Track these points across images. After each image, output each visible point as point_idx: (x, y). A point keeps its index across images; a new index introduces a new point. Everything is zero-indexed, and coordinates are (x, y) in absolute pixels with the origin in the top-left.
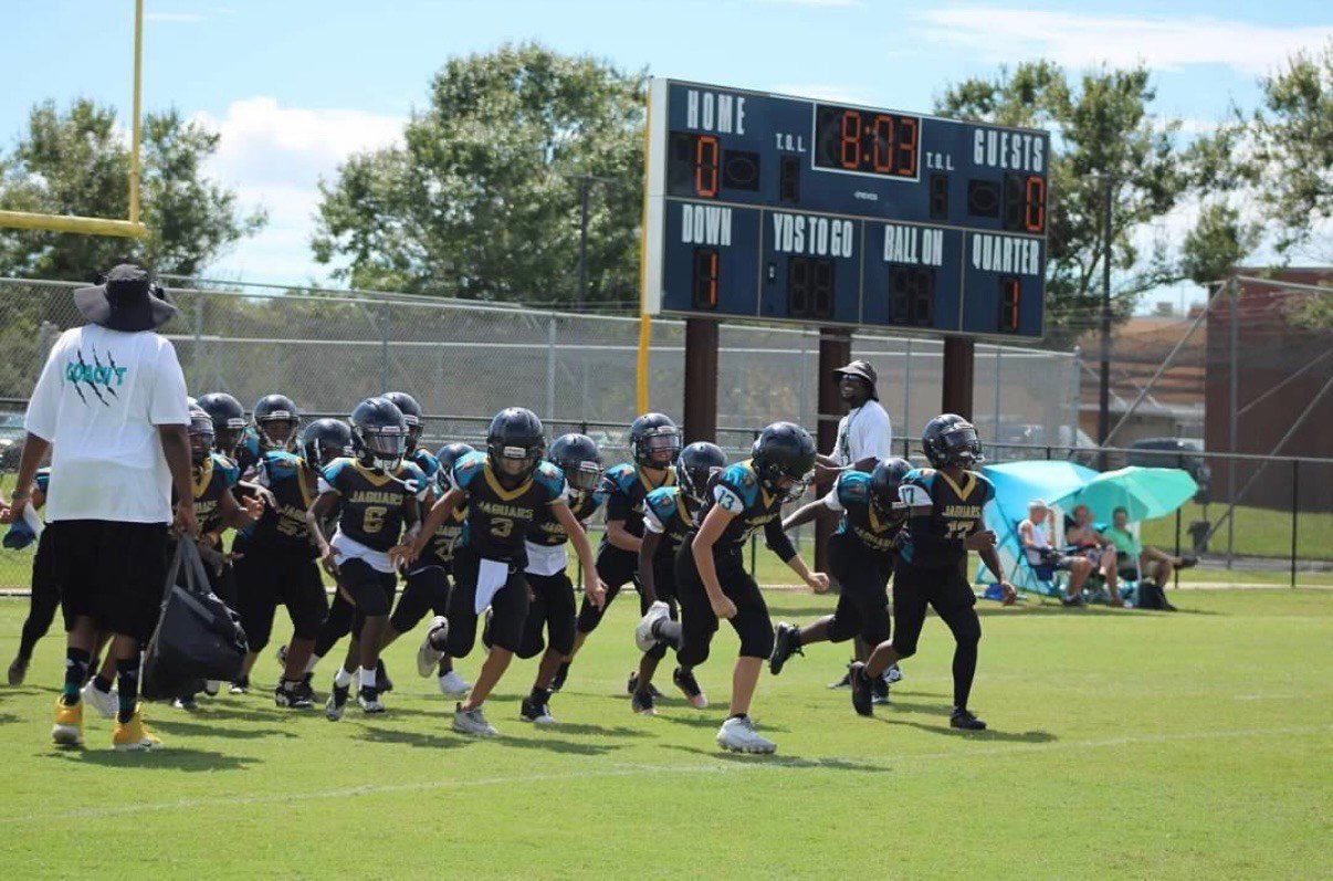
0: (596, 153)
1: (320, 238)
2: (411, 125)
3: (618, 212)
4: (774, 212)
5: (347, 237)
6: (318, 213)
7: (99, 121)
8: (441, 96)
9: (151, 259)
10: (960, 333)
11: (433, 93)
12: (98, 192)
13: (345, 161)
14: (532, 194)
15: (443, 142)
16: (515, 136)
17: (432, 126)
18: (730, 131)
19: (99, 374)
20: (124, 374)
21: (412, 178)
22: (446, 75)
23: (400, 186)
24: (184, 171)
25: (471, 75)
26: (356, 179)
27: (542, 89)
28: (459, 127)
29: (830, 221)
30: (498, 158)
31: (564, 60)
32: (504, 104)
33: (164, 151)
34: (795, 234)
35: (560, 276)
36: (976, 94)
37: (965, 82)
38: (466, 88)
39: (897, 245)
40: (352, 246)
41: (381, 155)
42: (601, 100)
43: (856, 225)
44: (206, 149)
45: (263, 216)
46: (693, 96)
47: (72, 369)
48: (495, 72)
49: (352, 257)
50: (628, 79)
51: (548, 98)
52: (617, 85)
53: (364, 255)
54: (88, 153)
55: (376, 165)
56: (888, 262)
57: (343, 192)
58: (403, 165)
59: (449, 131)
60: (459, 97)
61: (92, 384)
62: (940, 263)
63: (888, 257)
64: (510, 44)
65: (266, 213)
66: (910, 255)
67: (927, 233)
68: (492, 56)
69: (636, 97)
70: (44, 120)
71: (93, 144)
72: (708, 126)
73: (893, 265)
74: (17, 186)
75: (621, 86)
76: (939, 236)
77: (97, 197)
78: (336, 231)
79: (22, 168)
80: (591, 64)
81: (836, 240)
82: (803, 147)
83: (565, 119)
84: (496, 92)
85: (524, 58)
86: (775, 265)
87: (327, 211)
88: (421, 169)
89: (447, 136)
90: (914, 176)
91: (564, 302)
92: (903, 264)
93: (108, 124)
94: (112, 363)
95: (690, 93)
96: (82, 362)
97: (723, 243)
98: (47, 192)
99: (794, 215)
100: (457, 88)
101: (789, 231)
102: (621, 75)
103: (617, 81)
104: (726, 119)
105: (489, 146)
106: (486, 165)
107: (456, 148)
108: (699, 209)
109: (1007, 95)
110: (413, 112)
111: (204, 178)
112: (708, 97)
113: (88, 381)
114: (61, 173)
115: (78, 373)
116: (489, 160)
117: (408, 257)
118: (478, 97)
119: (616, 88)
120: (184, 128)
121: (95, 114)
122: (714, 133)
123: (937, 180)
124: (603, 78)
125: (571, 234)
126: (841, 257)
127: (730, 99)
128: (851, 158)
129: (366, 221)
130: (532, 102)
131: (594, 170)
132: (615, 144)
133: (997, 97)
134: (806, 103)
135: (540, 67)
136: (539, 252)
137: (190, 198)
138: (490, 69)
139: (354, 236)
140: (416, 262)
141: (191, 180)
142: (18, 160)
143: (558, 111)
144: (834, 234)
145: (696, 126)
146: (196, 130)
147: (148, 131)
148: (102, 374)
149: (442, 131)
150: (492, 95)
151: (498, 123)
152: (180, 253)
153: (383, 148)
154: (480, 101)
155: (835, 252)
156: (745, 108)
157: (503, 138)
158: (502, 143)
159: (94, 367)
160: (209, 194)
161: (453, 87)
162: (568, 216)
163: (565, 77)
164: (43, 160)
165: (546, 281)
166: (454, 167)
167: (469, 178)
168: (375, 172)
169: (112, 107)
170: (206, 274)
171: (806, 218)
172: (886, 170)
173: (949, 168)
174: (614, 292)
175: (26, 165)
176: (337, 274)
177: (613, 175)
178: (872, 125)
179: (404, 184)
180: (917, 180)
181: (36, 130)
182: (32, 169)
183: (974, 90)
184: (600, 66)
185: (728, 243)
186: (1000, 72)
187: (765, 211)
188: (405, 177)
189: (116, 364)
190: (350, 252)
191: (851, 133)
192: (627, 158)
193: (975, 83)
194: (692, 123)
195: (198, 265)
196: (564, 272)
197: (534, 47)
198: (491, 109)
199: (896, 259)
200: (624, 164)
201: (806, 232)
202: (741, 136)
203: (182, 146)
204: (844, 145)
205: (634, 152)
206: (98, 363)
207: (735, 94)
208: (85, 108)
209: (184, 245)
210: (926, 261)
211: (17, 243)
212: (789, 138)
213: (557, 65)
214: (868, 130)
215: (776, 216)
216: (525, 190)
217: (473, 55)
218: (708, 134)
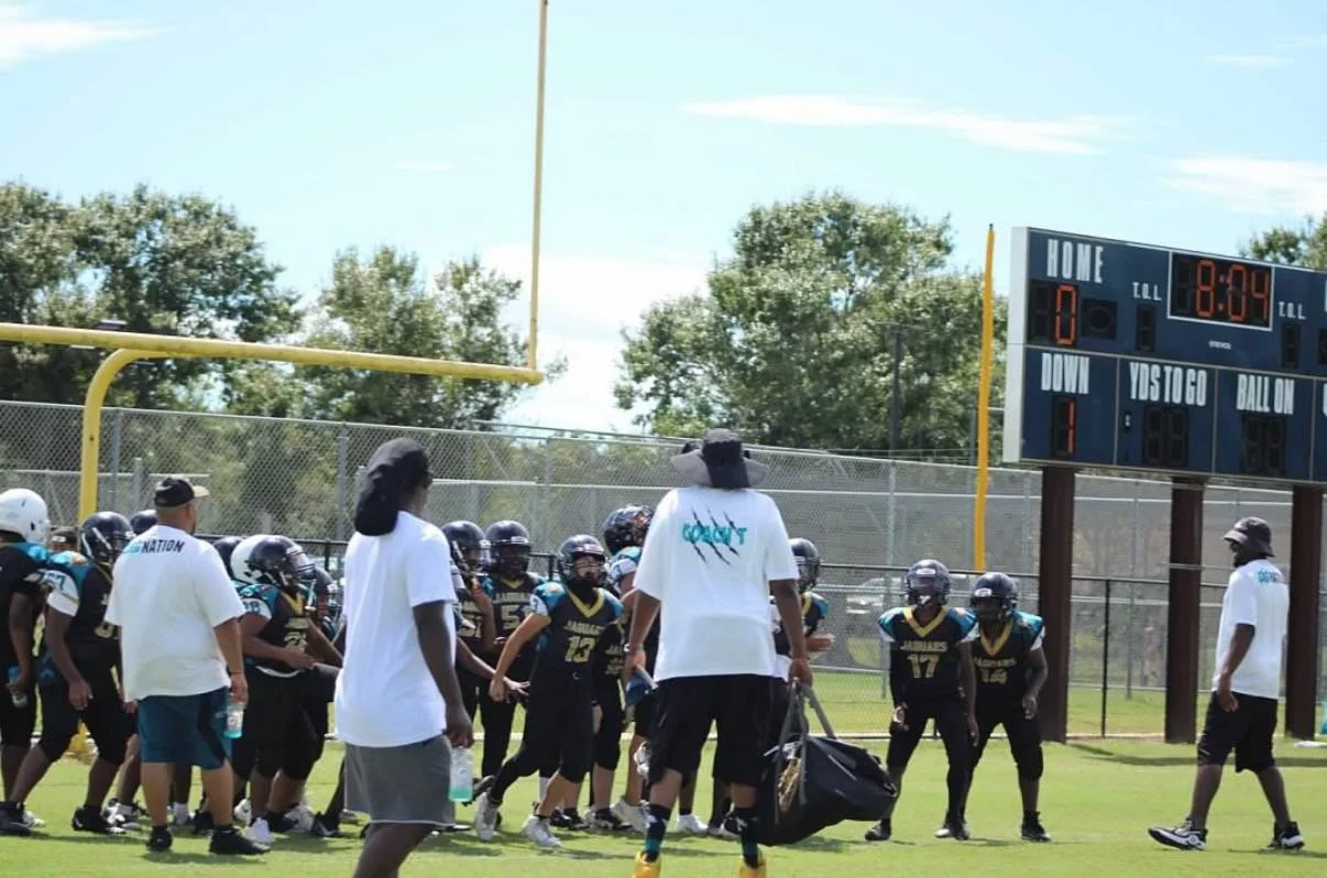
0: (900, 301)
1: (624, 384)
2: (715, 273)
3: (920, 360)
4: (1130, 361)
5: (648, 384)
6: (621, 360)
7: (402, 267)
8: (744, 244)
9: (452, 404)
10: (1311, 482)
11: (735, 240)
12: (400, 339)
13: (648, 309)
14: (836, 341)
15: (746, 290)
16: (819, 283)
17: (735, 274)
18: (1088, 279)
19: (717, 535)
20: (745, 534)
21: (716, 325)
22: (749, 222)
23: (704, 333)
24: (485, 317)
25: (774, 223)
26: (660, 326)
27: (845, 237)
28: (763, 275)
29: (1185, 369)
30: (802, 305)
31: (867, 208)
32: (808, 251)
33: (465, 296)
34: (1151, 383)
35: (862, 422)
36: (1281, 243)
37: (1270, 232)
38: (770, 237)
39: (1250, 394)
40: (654, 393)
41: (684, 301)
42: (904, 249)
43: (1210, 373)
44: (507, 295)
45: (563, 363)
46: (1053, 245)
47: (690, 530)
48: (798, 219)
49: (654, 403)
50: (928, 227)
51: (851, 246)
52: (919, 233)
53: (666, 401)
54: (390, 299)
55: (680, 312)
56: (1240, 411)
57: (645, 339)
58: (706, 312)
59: (753, 278)
60: (762, 244)
61: (711, 544)
62: (1291, 412)
63: (1240, 406)
64: (813, 192)
65: (566, 360)
66: (1262, 404)
67: (1279, 382)
68: (795, 204)
69: (938, 245)
70: (347, 267)
71: (395, 291)
72: (1067, 275)
73: (1246, 414)
74: (321, 332)
75: (922, 235)
76: (1290, 385)
77: (399, 342)
78: (638, 378)
79: (325, 315)
80: (893, 212)
81: (1190, 388)
82: (1159, 295)
83: (866, 268)
84: (799, 240)
85: (827, 207)
86: (1130, 414)
87: (629, 358)
88: (725, 317)
89: (751, 283)
90: (1267, 325)
91: (867, 448)
92: (1256, 412)
93: (411, 271)
94: (731, 523)
95: (1051, 242)
96: (699, 523)
97: (1080, 391)
98: (349, 337)
99: (1150, 364)
100: (760, 236)
101: (1145, 380)
102: (923, 223)
103: (919, 229)
104: (1085, 268)
105: (792, 295)
106: (790, 312)
107: (760, 295)
108: (1058, 357)
109: (1313, 244)
110: (716, 260)
111: (504, 324)
112: (1068, 246)
113: (707, 541)
114: (363, 320)
115: (696, 534)
116: (793, 307)
117: (711, 404)
118: (782, 245)
119: (918, 236)
120: (485, 276)
121: (397, 261)
122: (1074, 282)
123: (1289, 329)
124: (904, 227)
125: (876, 381)
126: (1195, 405)
127: (1088, 247)
128: (1205, 307)
129: (668, 367)
130: (835, 250)
131: (897, 318)
132: (919, 292)
133: (1302, 246)
134: (1163, 252)
135: (843, 215)
136: (841, 399)
137: (491, 343)
138: (793, 217)
139: (656, 382)
140: (718, 408)
141: (493, 326)
142: (322, 305)
143: (861, 259)
144: (1188, 384)
145: (1055, 275)
146: (496, 278)
147: (450, 276)
148: (721, 533)
149: (746, 279)
150: (796, 243)
151: (803, 270)
152: (479, 398)
153: (685, 295)
154: (784, 249)
155: (1189, 401)
156: (1103, 257)
157: (807, 285)
158: (806, 291)
159: (712, 528)
160: (509, 341)
161: (757, 234)
162: (872, 363)
163: (869, 224)
164: (346, 306)
165: (848, 428)
166: (759, 313)
167: (773, 325)
168: (678, 320)
169: (414, 253)
170: (505, 419)
171: (1162, 366)
172: (1239, 319)
173: (1300, 317)
174: (915, 439)
175: (328, 311)
176: (639, 420)
177: (916, 322)
178: (1226, 274)
179: (708, 331)
180: (1269, 329)
181: (339, 276)
182: (333, 315)
183: (1279, 239)
184: (901, 214)
185: (1086, 391)
186: (1306, 221)
187: (1122, 360)
188: (709, 324)
189: (735, 525)
190: (651, 399)
191: (1206, 282)
192: (931, 306)
193: (1281, 232)
194: (1052, 272)
195: (498, 410)
196: (866, 419)
197: (837, 196)
198: (796, 257)
199: (1248, 409)
200: (927, 312)
201: (1162, 380)
202: (1098, 284)
203: (483, 293)
204: (1198, 293)
205: (937, 300)
206: (716, 525)
207: (1093, 242)
208: (387, 255)
209: (484, 390)
210: (1278, 410)
211: (320, 388)
212: (1146, 286)
213: (859, 213)
214: (1222, 279)
215: (1132, 364)
216: (827, 337)
217: (776, 204)
218: (1067, 283)
